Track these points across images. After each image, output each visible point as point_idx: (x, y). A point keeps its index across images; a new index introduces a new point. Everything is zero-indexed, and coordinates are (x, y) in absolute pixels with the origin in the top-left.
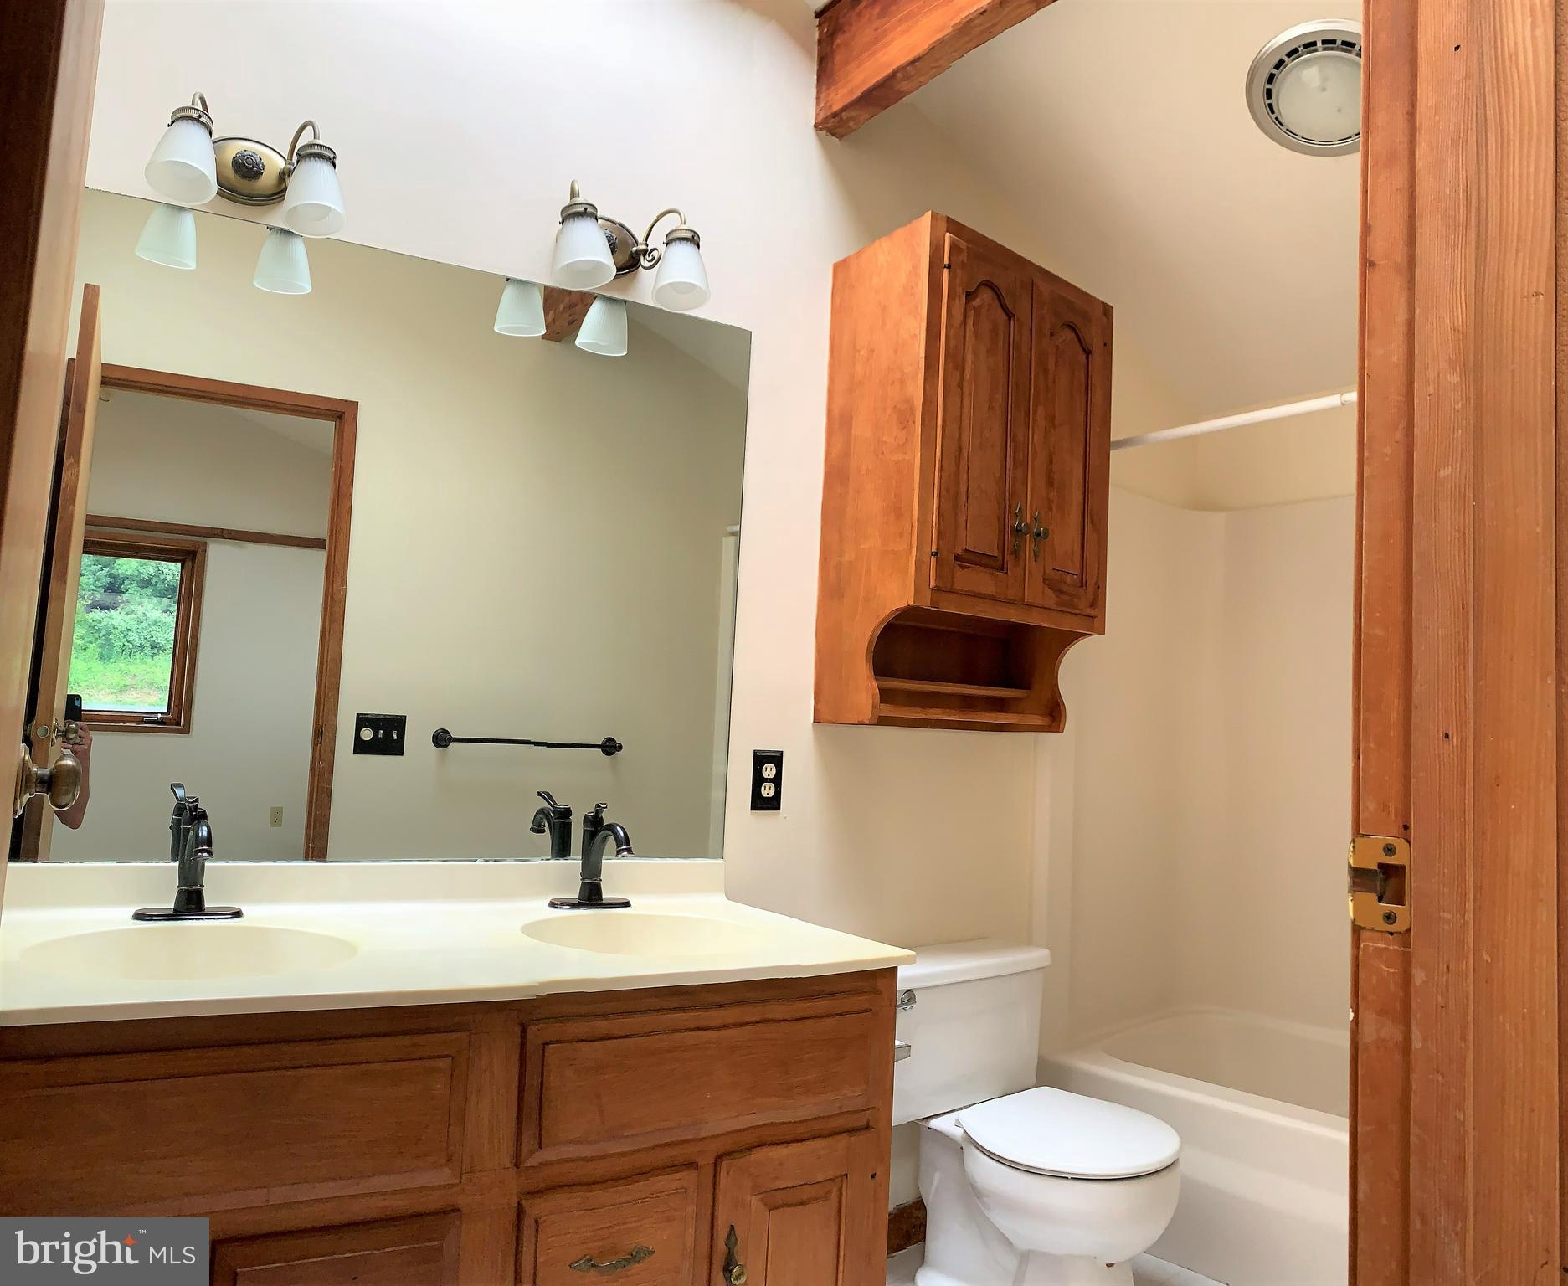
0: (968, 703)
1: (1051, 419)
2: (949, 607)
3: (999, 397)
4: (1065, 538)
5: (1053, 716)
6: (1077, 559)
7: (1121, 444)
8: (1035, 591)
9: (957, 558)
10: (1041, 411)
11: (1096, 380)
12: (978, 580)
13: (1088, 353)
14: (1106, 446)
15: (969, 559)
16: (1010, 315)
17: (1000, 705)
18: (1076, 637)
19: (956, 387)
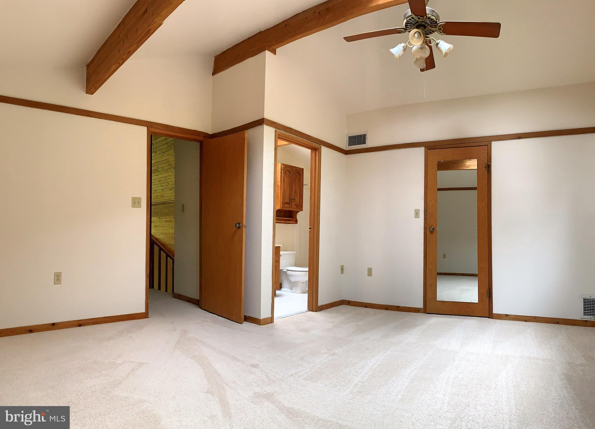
0: (285, 220)
1: (295, 185)
2: (283, 209)
3: (289, 183)
4: (297, 199)
5: (296, 222)
6: (299, 202)
7: (305, 185)
8: (294, 206)
9: (284, 203)
10: (294, 184)
11: (301, 179)
12: (287, 206)
13: (300, 175)
14: (303, 185)
15: (286, 203)
16: (290, 173)
17: (289, 220)
18: (299, 211)
19: (284, 183)
